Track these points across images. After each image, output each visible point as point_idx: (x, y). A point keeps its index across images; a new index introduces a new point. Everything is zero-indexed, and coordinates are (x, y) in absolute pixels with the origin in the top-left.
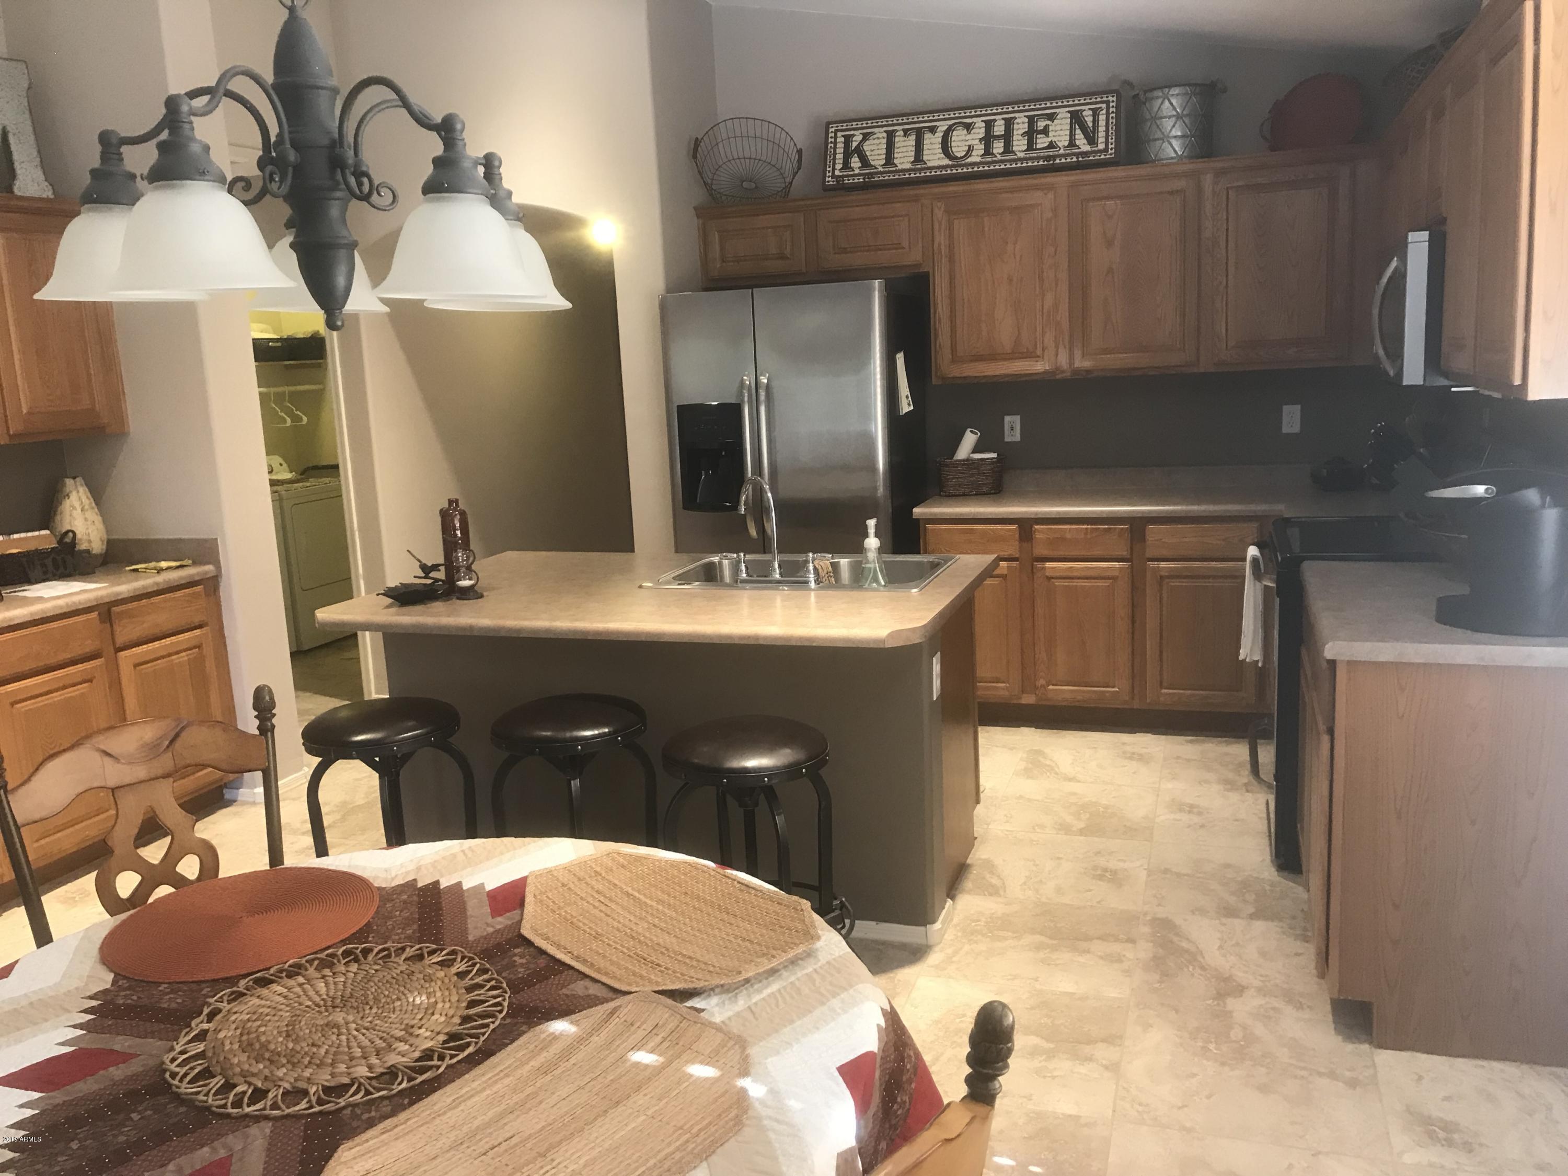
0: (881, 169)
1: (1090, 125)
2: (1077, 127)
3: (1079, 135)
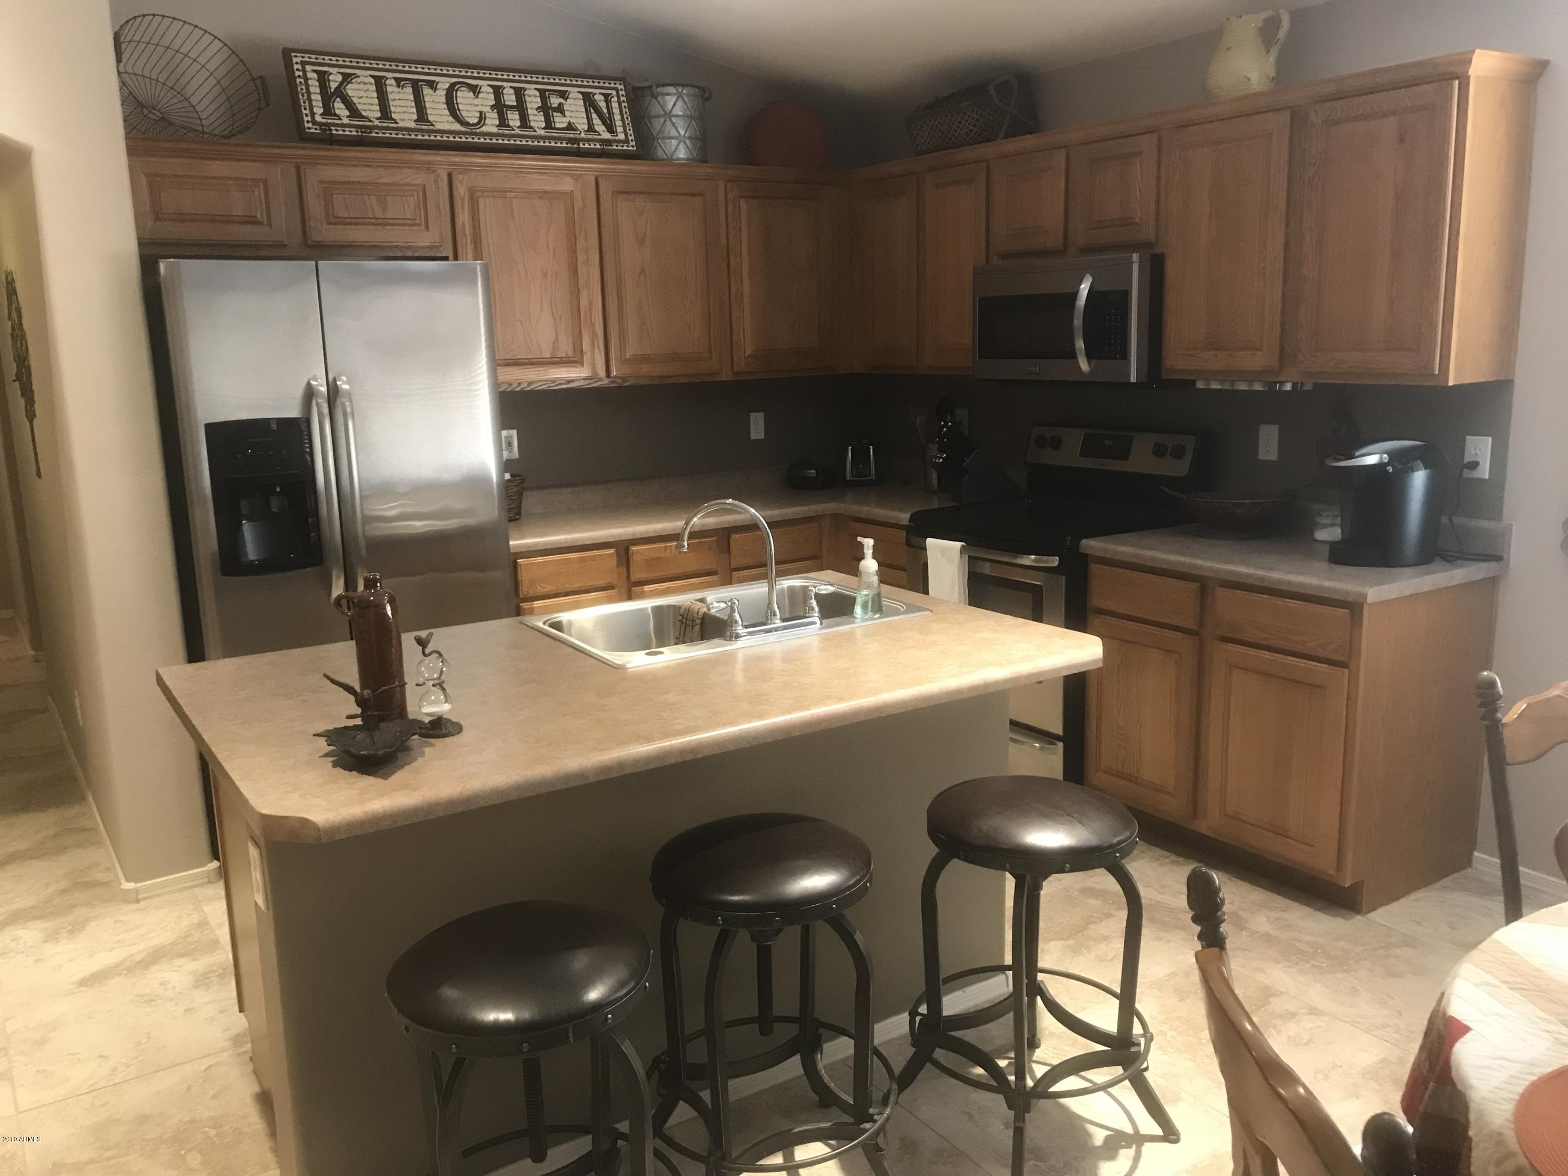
0: (377, 123)
2: (592, 111)
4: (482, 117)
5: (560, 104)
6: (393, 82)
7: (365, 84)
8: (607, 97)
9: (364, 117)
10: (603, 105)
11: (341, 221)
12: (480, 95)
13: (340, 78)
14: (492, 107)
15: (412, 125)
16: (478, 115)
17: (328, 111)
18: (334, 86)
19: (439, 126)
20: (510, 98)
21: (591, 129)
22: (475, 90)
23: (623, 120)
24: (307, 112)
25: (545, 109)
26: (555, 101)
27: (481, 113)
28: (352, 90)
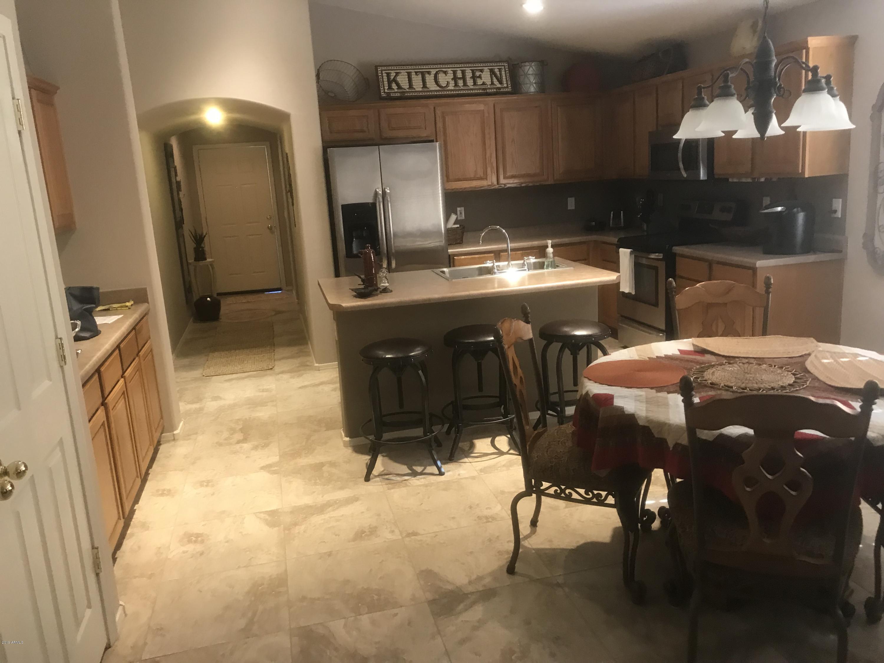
0: (407, 90)
1: (499, 75)
2: (493, 76)
3: (495, 80)
4: (448, 83)
5: (480, 75)
6: (414, 73)
7: (403, 75)
8: (500, 70)
9: (403, 88)
10: (498, 73)
11: (394, 129)
12: (447, 75)
13: (394, 74)
14: (452, 79)
15: (421, 89)
16: (447, 83)
17: (390, 88)
18: (392, 78)
19: (431, 89)
20: (459, 75)
21: (492, 83)
22: (445, 73)
23: (506, 79)
24: (383, 89)
25: (474, 77)
26: (478, 74)
27: (448, 82)
28: (399, 79)
